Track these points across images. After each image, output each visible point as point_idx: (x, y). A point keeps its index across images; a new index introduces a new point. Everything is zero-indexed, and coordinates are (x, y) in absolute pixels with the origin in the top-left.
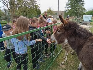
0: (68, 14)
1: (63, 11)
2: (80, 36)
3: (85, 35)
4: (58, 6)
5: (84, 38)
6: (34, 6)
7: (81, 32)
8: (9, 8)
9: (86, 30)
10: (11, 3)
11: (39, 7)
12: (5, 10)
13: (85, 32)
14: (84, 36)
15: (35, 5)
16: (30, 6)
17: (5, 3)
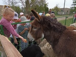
0: (74, 11)
1: (70, 8)
2: (55, 29)
3: (59, 28)
4: (64, 4)
5: (59, 31)
6: (43, 5)
7: (55, 26)
8: (25, 7)
9: (60, 24)
10: (27, 3)
11: (47, 5)
12: (22, 8)
13: (59, 26)
14: (59, 30)
15: (44, 3)
16: (40, 5)
17: (23, 3)
